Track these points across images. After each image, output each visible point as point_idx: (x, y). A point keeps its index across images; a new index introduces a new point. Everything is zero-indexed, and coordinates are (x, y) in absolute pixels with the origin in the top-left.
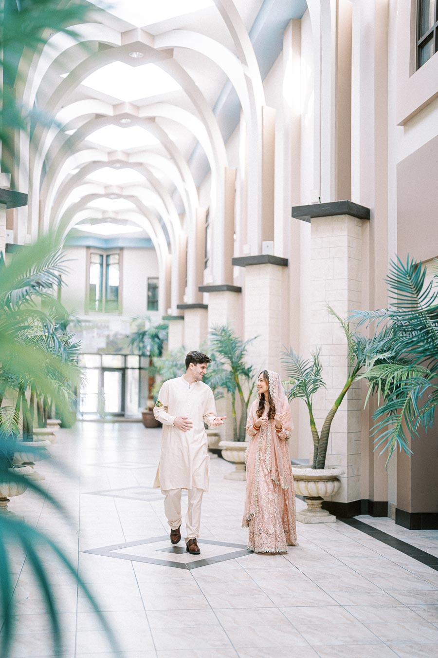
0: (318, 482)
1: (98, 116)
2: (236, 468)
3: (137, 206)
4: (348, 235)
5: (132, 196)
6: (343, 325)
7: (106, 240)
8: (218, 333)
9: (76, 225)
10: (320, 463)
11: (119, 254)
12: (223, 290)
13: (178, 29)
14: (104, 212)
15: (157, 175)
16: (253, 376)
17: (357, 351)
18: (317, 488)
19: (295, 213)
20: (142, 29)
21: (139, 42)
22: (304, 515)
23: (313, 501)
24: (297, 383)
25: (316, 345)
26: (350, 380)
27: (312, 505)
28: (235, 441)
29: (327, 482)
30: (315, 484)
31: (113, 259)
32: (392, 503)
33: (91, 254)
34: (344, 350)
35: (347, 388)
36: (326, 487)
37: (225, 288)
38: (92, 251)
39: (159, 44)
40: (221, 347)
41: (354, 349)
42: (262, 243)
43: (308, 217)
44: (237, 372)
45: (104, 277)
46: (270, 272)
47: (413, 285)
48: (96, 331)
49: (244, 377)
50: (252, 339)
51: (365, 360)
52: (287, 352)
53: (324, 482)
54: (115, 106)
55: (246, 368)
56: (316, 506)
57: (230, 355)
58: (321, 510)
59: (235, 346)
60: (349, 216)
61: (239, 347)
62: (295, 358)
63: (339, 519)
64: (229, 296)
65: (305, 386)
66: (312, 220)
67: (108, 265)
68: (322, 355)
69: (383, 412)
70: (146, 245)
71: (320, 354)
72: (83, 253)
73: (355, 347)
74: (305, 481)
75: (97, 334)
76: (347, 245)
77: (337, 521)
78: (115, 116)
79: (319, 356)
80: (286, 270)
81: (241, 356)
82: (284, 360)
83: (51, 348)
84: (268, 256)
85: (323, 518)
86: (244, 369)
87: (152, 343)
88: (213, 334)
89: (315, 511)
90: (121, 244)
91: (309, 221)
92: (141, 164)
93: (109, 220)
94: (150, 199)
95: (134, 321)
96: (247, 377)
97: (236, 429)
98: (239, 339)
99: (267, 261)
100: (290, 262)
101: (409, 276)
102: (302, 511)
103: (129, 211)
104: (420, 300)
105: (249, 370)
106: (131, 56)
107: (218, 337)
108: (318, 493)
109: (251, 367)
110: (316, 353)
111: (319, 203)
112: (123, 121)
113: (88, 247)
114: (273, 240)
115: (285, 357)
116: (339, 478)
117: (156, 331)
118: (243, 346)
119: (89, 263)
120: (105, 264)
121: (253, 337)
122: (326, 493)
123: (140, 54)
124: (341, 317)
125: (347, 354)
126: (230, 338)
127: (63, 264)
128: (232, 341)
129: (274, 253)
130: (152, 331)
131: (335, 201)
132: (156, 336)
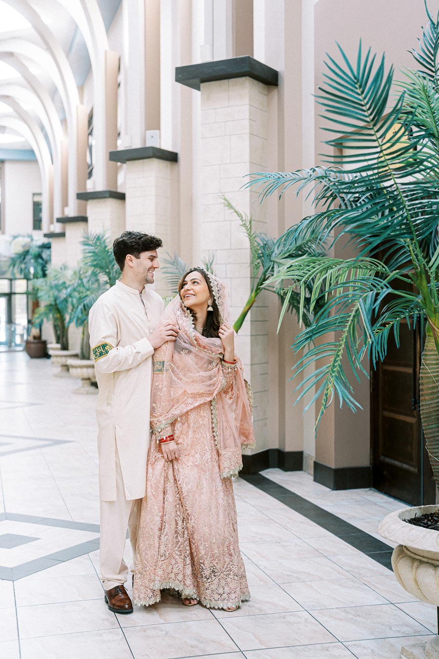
4: (250, 105)
5: (7, 97)
6: (244, 222)
8: (91, 243)
11: (1, 168)
12: (105, 197)
17: (263, 256)
19: (180, 77)
25: (209, 251)
26: (253, 295)
32: (308, 453)
34: (246, 255)
35: (250, 306)
37: (108, 195)
41: (258, 254)
42: (145, 133)
43: (197, 81)
46: (155, 167)
47: (367, 103)
51: (273, 268)
52: (170, 259)
57: (107, 270)
60: (251, 79)
64: (111, 203)
66: (202, 85)
68: (217, 264)
69: (310, 337)
70: (29, 157)
71: (214, 262)
73: (260, 252)
76: (247, 117)
79: (213, 265)
80: (175, 166)
84: (153, 148)
87: (35, 264)
88: (85, 245)
90: (1, 156)
91: (199, 89)
94: (29, 102)
95: (13, 239)
99: (151, 155)
100: (181, 157)
101: (360, 87)
103: (7, 116)
104: (379, 134)
107: (92, 248)
110: (209, 261)
114: (158, 127)
115: (169, 265)
117: (40, 250)
124: (241, 212)
125: (249, 261)
126: (107, 249)
129: (160, 146)
130: (34, 251)
131: (231, 57)
132: (39, 256)
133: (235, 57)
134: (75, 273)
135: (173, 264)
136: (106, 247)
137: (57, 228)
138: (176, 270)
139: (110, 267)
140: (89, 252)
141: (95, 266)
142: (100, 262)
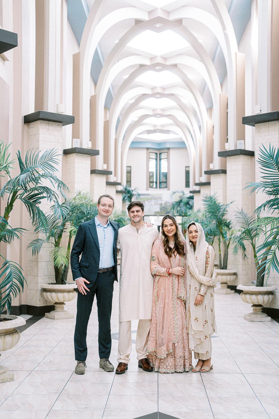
0: (258, 295)
1: (141, 66)
2: (221, 286)
3: (174, 121)
4: (278, 134)
5: (171, 115)
7: (159, 144)
8: (207, 200)
9: (138, 135)
10: (261, 283)
11: (167, 152)
12: (220, 173)
13: (184, 6)
14: (154, 126)
15: (184, 101)
16: (231, 228)
18: (257, 299)
19: (245, 121)
20: (161, 8)
21: (159, 17)
22: (250, 316)
23: (256, 307)
24: (243, 230)
27: (256, 310)
28: (220, 269)
29: (264, 295)
30: (256, 296)
31: (163, 156)
33: (150, 152)
36: (264, 298)
37: (221, 172)
38: (150, 151)
39: (172, 17)
40: (209, 209)
42: (237, 142)
43: (254, 123)
44: (221, 225)
45: (158, 166)
46: (242, 160)
47: (275, 164)
48: (153, 201)
49: (226, 228)
50: (229, 204)
52: (239, 211)
53: (262, 295)
54: (151, 59)
55: (227, 222)
56: (258, 311)
57: (216, 214)
58: (262, 313)
59: (220, 208)
61: (221, 209)
62: (244, 215)
63: (274, 319)
64: (222, 175)
65: (250, 233)
66: (256, 125)
67: (160, 159)
70: (182, 146)
72: (144, 152)
74: (250, 295)
75: (154, 203)
77: (272, 320)
78: (151, 65)
80: (253, 158)
81: (223, 215)
82: (236, 216)
83: (89, 211)
84: (240, 150)
85: (262, 318)
86: (226, 222)
87: (185, 208)
88: (205, 201)
89: (257, 314)
90: (168, 146)
91: (254, 126)
92: (173, 95)
93: (158, 131)
94: (181, 117)
95: (174, 194)
96: (228, 228)
97: (221, 261)
98: (221, 204)
99: (239, 153)
100: (256, 154)
101: (272, 158)
102: (250, 314)
103: (171, 124)
105: (229, 223)
106: (156, 26)
107: (208, 203)
108: (258, 302)
109: (230, 221)
111: (260, 114)
112: (157, 68)
113: (148, 149)
114: (244, 140)
115: (239, 214)
116: (273, 293)
117: (188, 200)
118: (224, 208)
119: (148, 158)
120: (158, 159)
121: (230, 203)
122: (264, 302)
123: (161, 24)
127: (55, 157)
128: (217, 206)
129: (245, 148)
130: (185, 200)
131: (270, 112)
132: (188, 203)
133: (272, 112)
134: (203, 214)
135: (240, 213)
136: (215, 202)
137: (197, 188)
138: (242, 217)
139: (218, 212)
140: (207, 205)
141: (209, 212)
142: (212, 210)
